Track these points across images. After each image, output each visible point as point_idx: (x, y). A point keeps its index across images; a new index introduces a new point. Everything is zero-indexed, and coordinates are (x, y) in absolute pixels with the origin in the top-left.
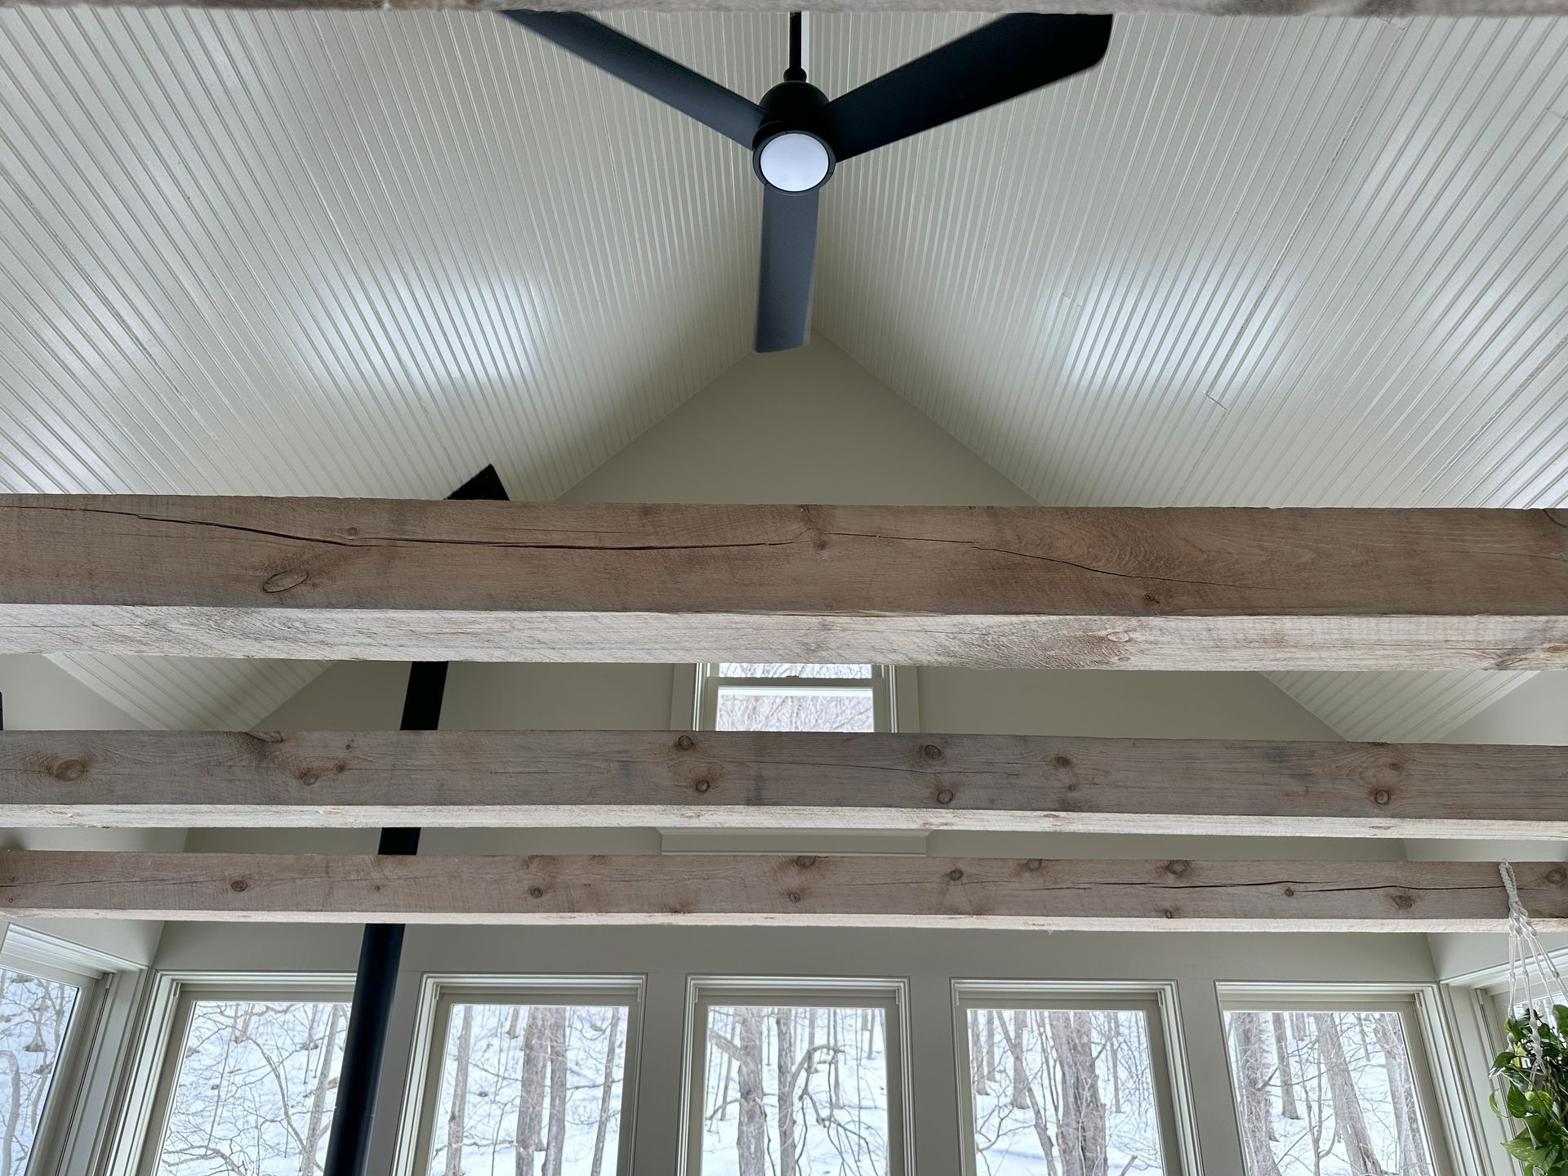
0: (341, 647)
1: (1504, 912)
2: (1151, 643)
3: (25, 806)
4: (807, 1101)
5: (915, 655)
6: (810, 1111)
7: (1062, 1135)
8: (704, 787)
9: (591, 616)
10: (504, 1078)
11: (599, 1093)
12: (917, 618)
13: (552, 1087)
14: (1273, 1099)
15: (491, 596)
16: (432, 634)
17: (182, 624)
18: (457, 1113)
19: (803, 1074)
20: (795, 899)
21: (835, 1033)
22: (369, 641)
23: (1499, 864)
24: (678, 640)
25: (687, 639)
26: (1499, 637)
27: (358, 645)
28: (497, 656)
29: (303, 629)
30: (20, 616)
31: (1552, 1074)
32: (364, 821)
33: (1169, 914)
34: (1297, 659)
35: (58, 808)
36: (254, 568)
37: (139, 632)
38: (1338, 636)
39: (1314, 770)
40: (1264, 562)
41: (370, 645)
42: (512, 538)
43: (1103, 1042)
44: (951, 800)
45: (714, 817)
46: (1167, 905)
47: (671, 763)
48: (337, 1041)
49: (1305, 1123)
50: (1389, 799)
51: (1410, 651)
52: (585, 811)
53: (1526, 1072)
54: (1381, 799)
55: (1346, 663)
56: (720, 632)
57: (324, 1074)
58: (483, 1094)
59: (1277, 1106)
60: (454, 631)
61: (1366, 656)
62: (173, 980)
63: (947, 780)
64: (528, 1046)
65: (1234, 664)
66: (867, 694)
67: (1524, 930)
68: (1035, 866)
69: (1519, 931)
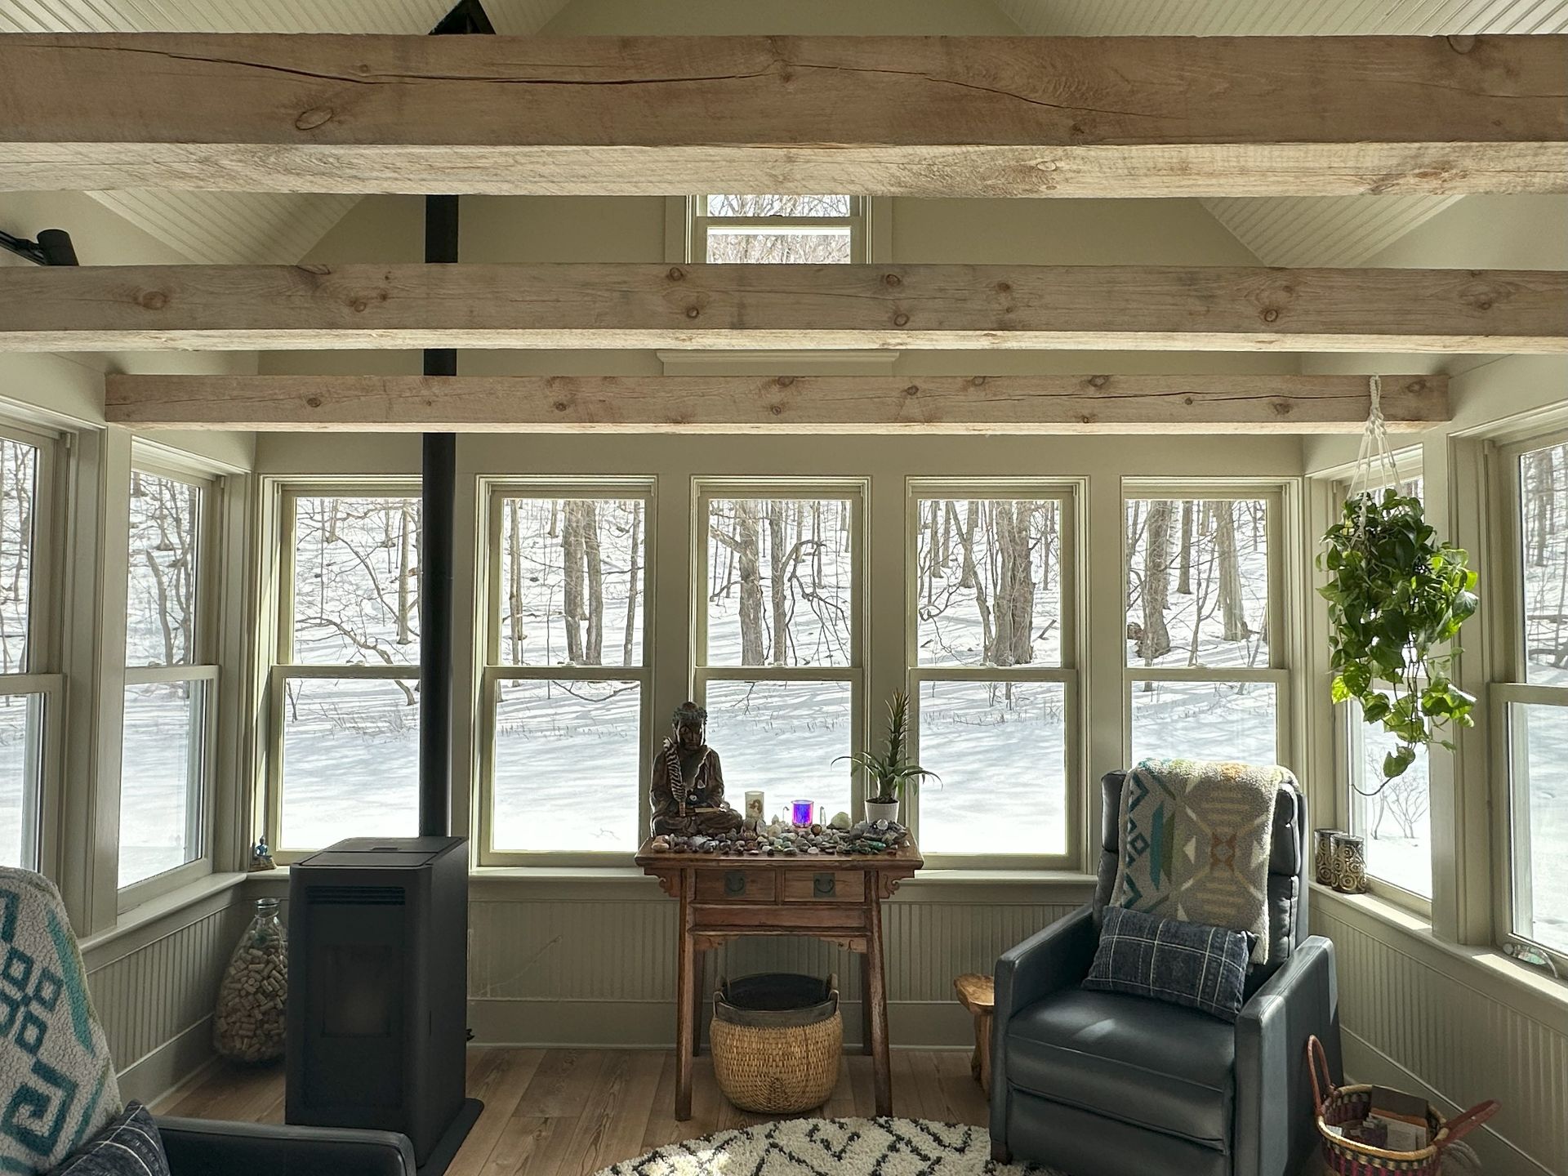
0: (372, 181)
1: (1364, 416)
2: (1074, 171)
3: (125, 332)
4: (795, 581)
5: (871, 186)
6: (797, 590)
7: (998, 605)
8: (694, 314)
9: (583, 150)
10: (550, 566)
11: (628, 577)
12: (871, 150)
13: (589, 572)
14: (1171, 578)
15: (493, 131)
16: (448, 168)
17: (232, 161)
18: (515, 593)
19: (792, 562)
20: (777, 412)
21: (818, 532)
22: (396, 175)
23: (1370, 377)
24: (661, 173)
25: (668, 171)
26: (1376, 162)
27: (386, 179)
28: (505, 189)
29: (337, 165)
30: (91, 155)
31: (1368, 540)
32: (411, 342)
33: (1086, 420)
34: (1199, 185)
35: (153, 333)
36: (284, 106)
37: (193, 169)
38: (1235, 164)
39: (1219, 292)
40: (1181, 92)
41: (396, 179)
42: (507, 73)
43: (1038, 536)
44: (906, 323)
45: (705, 340)
46: (1086, 412)
47: (665, 293)
48: (410, 540)
49: (1194, 597)
50: (1277, 316)
51: (1296, 177)
52: (594, 334)
53: (1348, 538)
54: (1271, 317)
55: (1241, 189)
56: (697, 164)
57: (404, 565)
58: (534, 580)
59: (1174, 582)
60: (466, 165)
61: (1259, 183)
62: (274, 482)
63: (904, 305)
64: (566, 544)
65: (1144, 191)
66: (846, 231)
67: (1377, 431)
68: (980, 382)
69: (1372, 432)
